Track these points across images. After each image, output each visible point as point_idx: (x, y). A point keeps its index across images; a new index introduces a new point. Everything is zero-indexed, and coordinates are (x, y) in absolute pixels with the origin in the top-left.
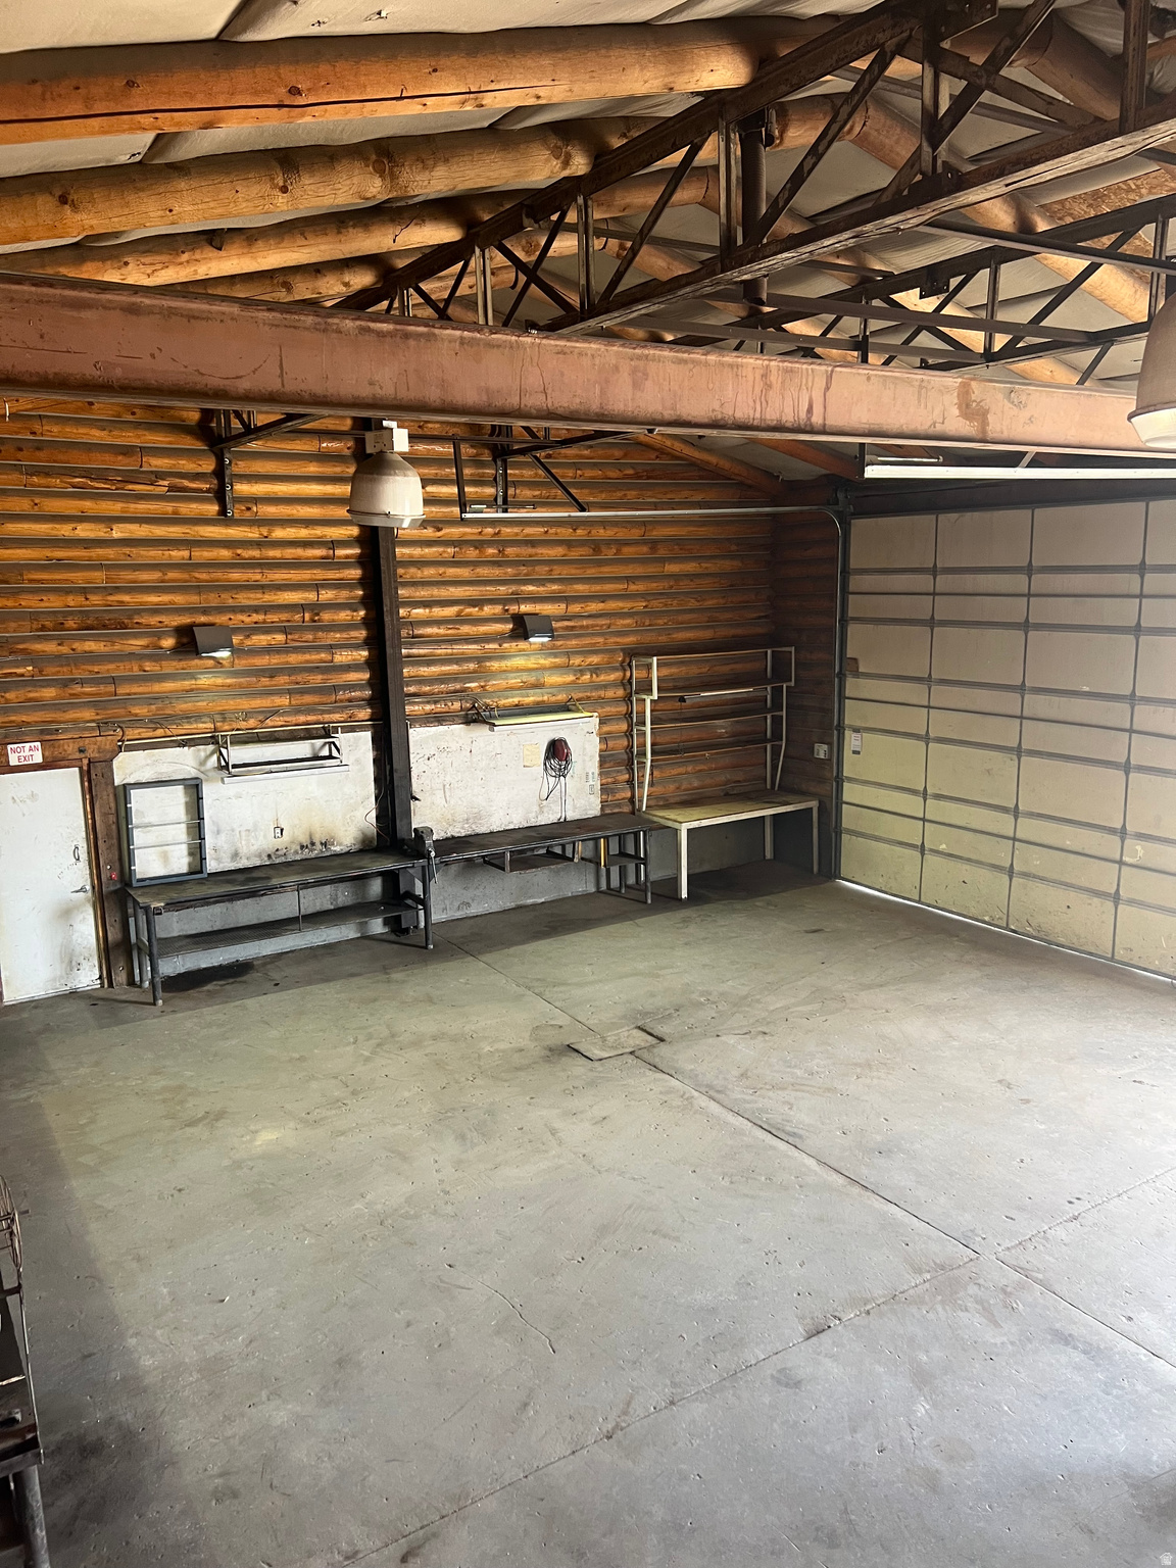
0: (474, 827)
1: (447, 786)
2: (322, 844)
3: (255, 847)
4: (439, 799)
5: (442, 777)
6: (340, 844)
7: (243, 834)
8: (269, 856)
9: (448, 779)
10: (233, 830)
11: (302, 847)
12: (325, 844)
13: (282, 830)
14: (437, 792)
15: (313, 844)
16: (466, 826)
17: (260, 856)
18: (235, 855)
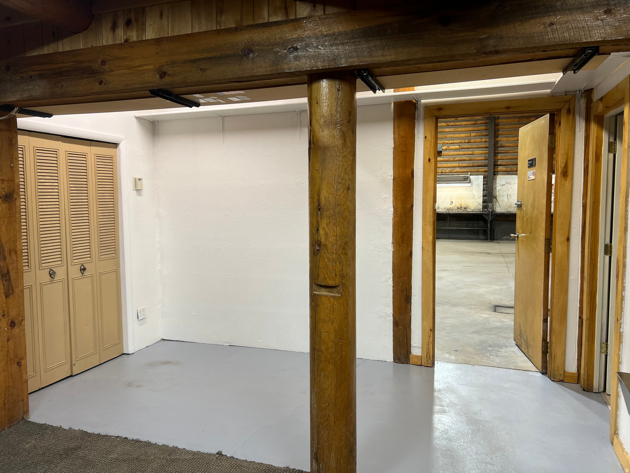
1: (509, 195)
2: (464, 208)
3: (444, 206)
4: (505, 199)
5: (507, 192)
6: (470, 209)
7: (441, 202)
8: (448, 209)
9: (509, 193)
11: (458, 208)
12: (465, 208)
13: (452, 202)
14: (505, 197)
15: (461, 208)
17: (445, 209)
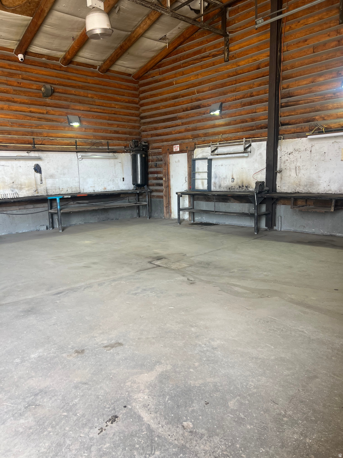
0: (309, 189)
1: (297, 168)
3: (226, 185)
4: (293, 174)
5: (295, 163)
6: (252, 188)
7: (223, 179)
8: (229, 188)
9: (298, 164)
10: (220, 177)
12: (247, 187)
13: (234, 179)
14: (292, 170)
15: (243, 186)
16: (305, 188)
17: (227, 188)
18: (220, 186)
